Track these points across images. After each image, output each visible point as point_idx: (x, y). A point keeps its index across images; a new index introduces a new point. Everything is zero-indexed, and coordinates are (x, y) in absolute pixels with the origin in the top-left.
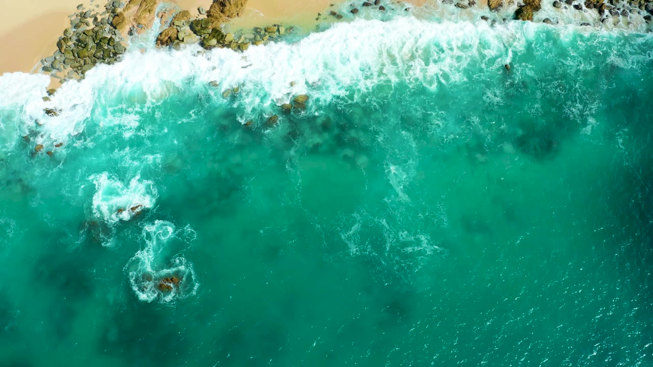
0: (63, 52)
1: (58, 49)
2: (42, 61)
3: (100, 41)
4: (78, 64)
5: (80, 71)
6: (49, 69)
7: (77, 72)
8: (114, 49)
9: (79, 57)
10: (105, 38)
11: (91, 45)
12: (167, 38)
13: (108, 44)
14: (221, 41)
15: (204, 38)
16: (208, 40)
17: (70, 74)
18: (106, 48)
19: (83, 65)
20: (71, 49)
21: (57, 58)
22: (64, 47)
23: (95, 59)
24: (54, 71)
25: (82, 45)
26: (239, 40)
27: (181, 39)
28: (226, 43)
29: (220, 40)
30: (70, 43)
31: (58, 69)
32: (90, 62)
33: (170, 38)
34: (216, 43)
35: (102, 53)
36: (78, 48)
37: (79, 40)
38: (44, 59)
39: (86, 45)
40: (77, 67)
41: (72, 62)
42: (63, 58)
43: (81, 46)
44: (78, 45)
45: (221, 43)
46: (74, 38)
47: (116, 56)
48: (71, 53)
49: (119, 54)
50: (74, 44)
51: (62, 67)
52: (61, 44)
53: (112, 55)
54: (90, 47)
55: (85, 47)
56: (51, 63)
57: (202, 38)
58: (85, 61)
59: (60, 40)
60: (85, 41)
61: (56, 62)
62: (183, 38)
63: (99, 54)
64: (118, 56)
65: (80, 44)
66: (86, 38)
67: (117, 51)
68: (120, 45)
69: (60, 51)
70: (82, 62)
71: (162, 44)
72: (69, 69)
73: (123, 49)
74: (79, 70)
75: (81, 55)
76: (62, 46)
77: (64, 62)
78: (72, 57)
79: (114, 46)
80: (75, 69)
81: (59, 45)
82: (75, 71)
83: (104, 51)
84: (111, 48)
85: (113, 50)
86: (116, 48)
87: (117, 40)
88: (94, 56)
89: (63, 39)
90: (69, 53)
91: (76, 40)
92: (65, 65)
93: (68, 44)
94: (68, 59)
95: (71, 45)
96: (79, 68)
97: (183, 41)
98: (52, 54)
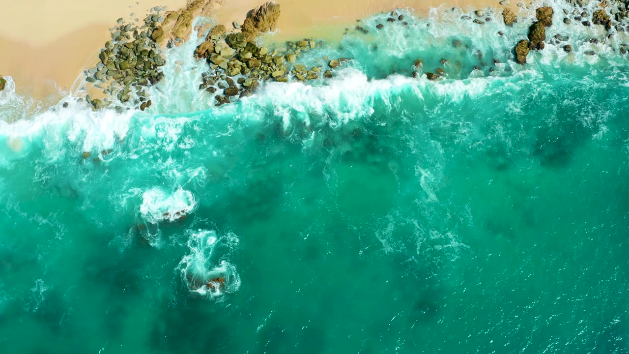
0: (105, 63)
1: (100, 60)
2: (85, 72)
3: (141, 53)
4: (120, 76)
5: (123, 82)
6: (92, 80)
7: (119, 83)
8: (155, 61)
9: (121, 69)
10: (146, 51)
11: (132, 57)
12: (204, 51)
13: (149, 56)
14: (256, 55)
15: (240, 52)
16: (244, 53)
17: (113, 84)
18: (147, 60)
19: (125, 76)
20: (113, 61)
21: (100, 69)
22: (107, 59)
23: (137, 70)
24: (97, 82)
25: (124, 57)
26: (273, 53)
27: (218, 52)
28: (261, 56)
29: (255, 53)
30: (112, 55)
31: (101, 80)
32: (132, 74)
33: (207, 51)
34: (251, 56)
35: (143, 65)
36: (120, 60)
37: (120, 53)
38: (87, 70)
39: (127, 58)
40: (120, 78)
41: (114, 73)
42: (106, 70)
43: (122, 58)
44: (119, 57)
45: (256, 57)
46: (116, 50)
47: (156, 68)
48: (113, 64)
49: (159, 66)
50: (116, 56)
51: (105, 78)
52: (104, 56)
53: (152, 67)
54: (131, 59)
55: (126, 60)
56: (93, 74)
57: (238, 51)
58: (127, 73)
59: (102, 52)
60: (126, 53)
61: (99, 73)
62: (220, 52)
63: (140, 66)
64: (158, 68)
65: (122, 56)
66: (127, 51)
67: (157, 63)
68: (160, 57)
69: (103, 63)
70: (124, 73)
71: (200, 56)
72: (112, 80)
73: (163, 62)
74: (121, 81)
75: (123, 67)
76: (104, 58)
77: (107, 73)
78: (114, 69)
79: (154, 58)
80: (117, 80)
81: (102, 57)
82: (117, 82)
83: (145, 63)
84: (152, 60)
85: (153, 62)
86: (156, 61)
87: (156, 52)
88: (136, 68)
89: (105, 51)
90: (111, 65)
91: (118, 52)
92: (108, 76)
93: (110, 56)
94: (111, 70)
95: (113, 57)
96: (122, 79)
97: (220, 54)
98: (95, 65)
